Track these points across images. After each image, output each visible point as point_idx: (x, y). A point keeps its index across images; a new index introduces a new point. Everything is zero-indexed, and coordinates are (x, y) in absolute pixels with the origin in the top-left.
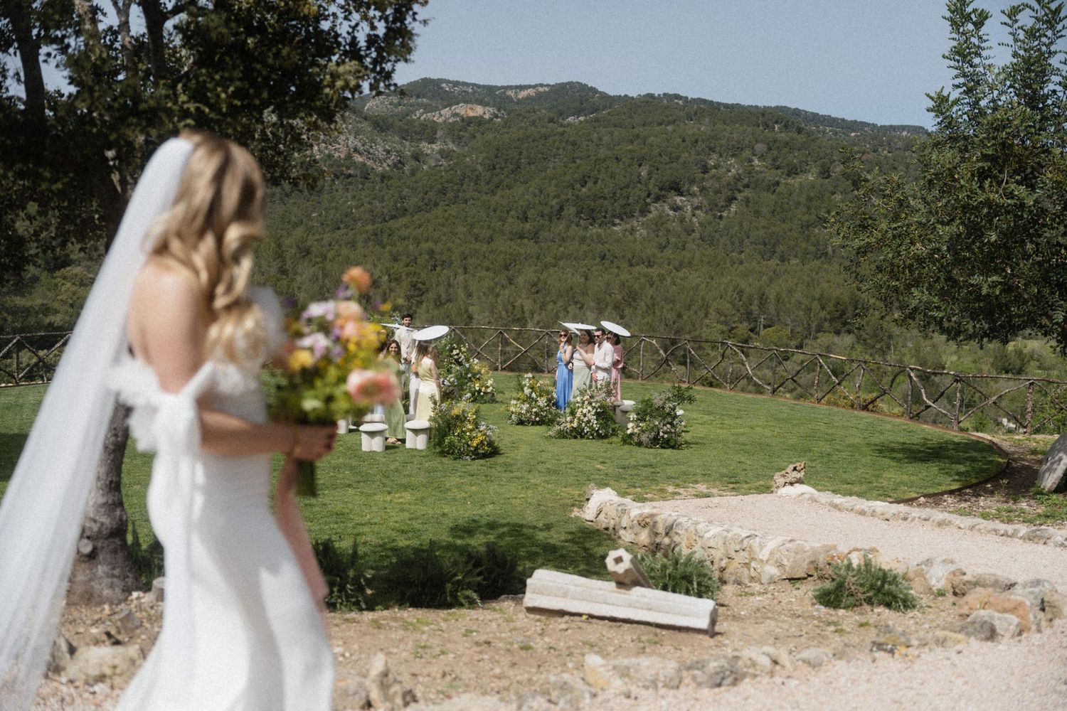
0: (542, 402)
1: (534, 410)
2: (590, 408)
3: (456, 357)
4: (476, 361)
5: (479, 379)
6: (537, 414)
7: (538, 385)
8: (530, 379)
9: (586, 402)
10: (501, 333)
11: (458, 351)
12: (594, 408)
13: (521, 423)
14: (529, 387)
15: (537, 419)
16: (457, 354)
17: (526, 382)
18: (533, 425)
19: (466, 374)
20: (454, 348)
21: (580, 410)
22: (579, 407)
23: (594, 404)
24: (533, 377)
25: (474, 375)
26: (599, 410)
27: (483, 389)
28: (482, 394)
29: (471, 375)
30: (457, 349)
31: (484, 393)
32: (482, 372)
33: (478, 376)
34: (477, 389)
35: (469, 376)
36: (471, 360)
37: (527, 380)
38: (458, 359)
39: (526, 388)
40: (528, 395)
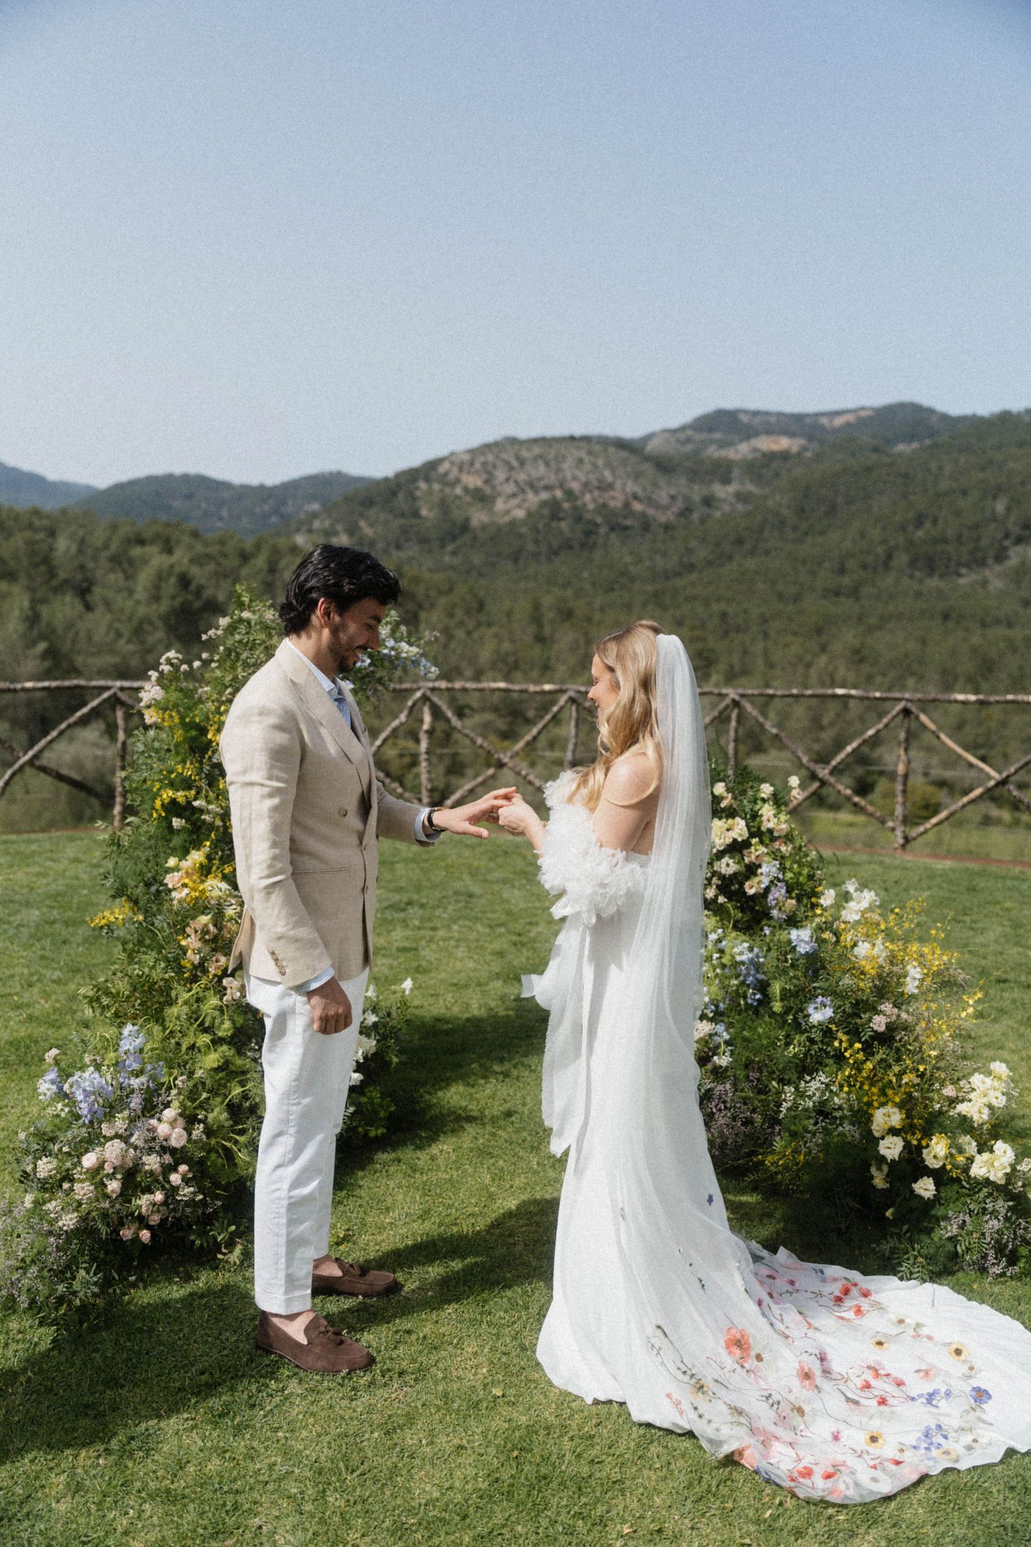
3: (729, 865)
4: (860, 896)
5: (885, 1038)
10: (906, 712)
11: (737, 827)
16: (736, 848)
19: (798, 998)
25: (853, 1012)
27: (937, 1150)
28: (925, 1188)
29: (829, 1012)
30: (731, 813)
31: (940, 1176)
32: (911, 987)
33: (879, 1023)
34: (891, 1148)
35: (819, 1014)
36: (829, 897)
38: (737, 878)
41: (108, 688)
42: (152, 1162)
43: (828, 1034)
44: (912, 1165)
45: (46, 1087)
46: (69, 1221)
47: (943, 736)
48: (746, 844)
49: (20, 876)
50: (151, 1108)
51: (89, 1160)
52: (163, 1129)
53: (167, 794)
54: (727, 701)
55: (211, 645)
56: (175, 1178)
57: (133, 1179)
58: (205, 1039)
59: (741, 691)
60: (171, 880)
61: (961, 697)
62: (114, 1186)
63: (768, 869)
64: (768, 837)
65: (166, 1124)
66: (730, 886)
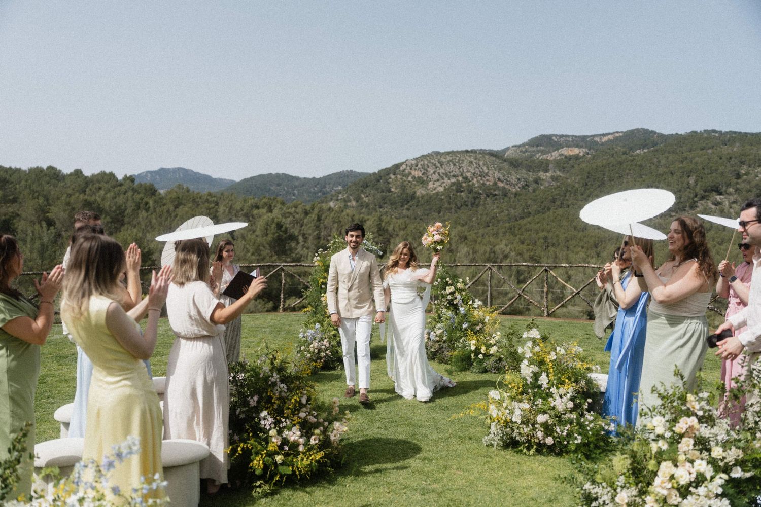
0: (561, 401)
1: (541, 419)
2: (702, 466)
3: (449, 297)
4: (478, 303)
6: (548, 429)
7: (553, 356)
8: (534, 341)
9: (687, 444)
10: (546, 270)
11: (452, 289)
12: (718, 466)
13: (511, 444)
14: (531, 362)
15: (549, 441)
16: (452, 293)
17: (526, 350)
18: (539, 452)
19: (460, 324)
20: (447, 284)
21: (666, 468)
22: (660, 457)
23: (717, 452)
24: (544, 339)
25: (472, 326)
26: (737, 473)
28: (481, 356)
29: (467, 325)
30: (451, 285)
31: (484, 355)
32: (486, 320)
33: (478, 328)
34: (473, 348)
35: (465, 326)
36: (471, 302)
37: (530, 344)
38: (452, 300)
39: (526, 362)
40: (529, 380)
41: (279, 266)
42: (323, 347)
43: (466, 329)
44: (477, 352)
45: (301, 335)
46: (309, 355)
47: (558, 278)
48: (454, 292)
49: (257, 322)
50: (322, 339)
51: (312, 346)
52: (325, 343)
53: (321, 280)
54: (487, 268)
55: (329, 248)
56: (327, 352)
57: (320, 351)
58: (332, 328)
59: (491, 264)
61: (564, 265)
62: (316, 351)
63: (459, 297)
64: (460, 291)
65: (325, 342)
66: (451, 302)
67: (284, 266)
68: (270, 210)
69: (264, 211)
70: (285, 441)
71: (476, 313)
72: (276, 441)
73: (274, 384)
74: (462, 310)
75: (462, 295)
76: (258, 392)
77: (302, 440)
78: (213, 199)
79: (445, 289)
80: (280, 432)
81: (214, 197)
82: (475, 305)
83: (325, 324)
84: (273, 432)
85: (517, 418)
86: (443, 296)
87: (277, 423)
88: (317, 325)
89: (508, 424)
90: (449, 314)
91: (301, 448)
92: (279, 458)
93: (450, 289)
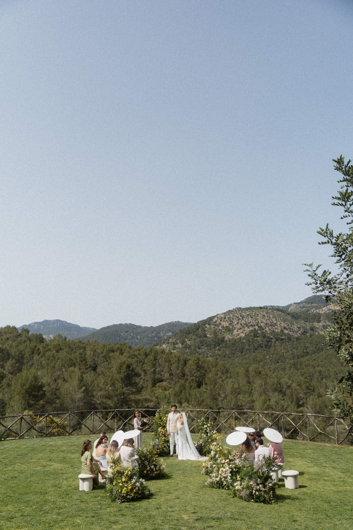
2: (227, 468)
9: (226, 464)
13: (208, 473)
20: (204, 424)
21: (221, 469)
22: (221, 467)
23: (231, 466)
32: (217, 439)
35: (209, 440)
36: (212, 431)
37: (214, 446)
38: (206, 430)
39: (213, 451)
40: (213, 456)
48: (207, 427)
60: (159, 430)
63: (208, 429)
64: (209, 427)
65: (160, 446)
66: (206, 431)
67: (141, 410)
68: (122, 353)
69: (117, 354)
70: (150, 468)
71: (214, 435)
72: (148, 469)
73: (148, 455)
74: (209, 434)
75: (210, 429)
76: (144, 457)
77: (154, 468)
78: (83, 345)
79: (203, 426)
80: (149, 466)
81: (83, 344)
82: (214, 433)
83: (160, 439)
84: (148, 466)
85: (209, 466)
86: (203, 429)
87: (149, 464)
88: (157, 440)
89: (207, 468)
90: (205, 436)
91: (154, 470)
92: (149, 472)
93: (205, 426)
